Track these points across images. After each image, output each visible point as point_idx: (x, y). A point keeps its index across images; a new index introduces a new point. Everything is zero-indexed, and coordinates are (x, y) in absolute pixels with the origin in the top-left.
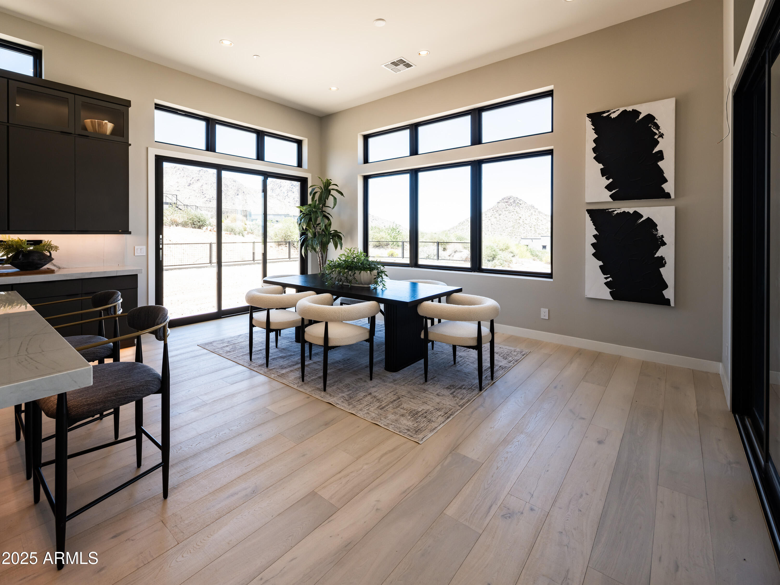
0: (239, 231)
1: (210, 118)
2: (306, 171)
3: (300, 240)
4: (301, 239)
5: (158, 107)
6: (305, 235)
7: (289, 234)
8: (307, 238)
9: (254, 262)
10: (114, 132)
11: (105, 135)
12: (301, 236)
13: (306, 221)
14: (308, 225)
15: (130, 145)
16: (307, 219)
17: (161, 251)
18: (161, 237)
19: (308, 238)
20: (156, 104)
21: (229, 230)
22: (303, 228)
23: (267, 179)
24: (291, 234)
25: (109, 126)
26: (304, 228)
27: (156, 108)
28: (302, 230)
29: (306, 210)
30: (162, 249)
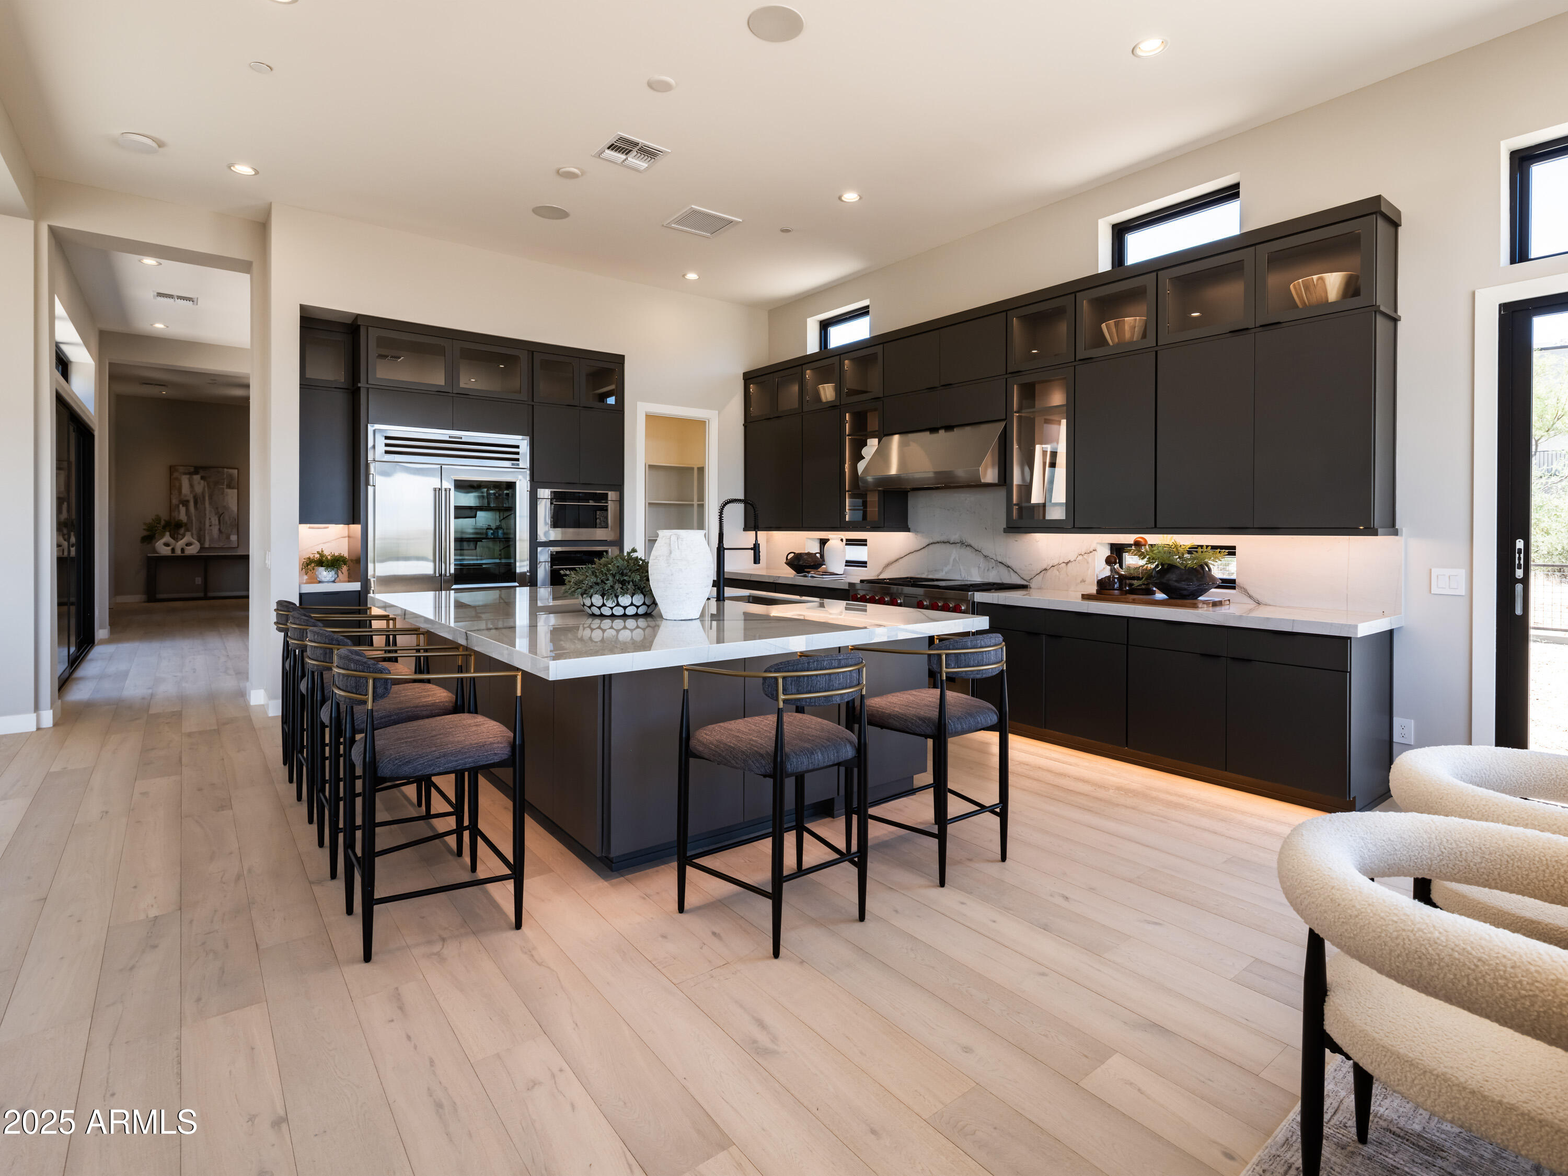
17: (1520, 586)
18: (1520, 544)
30: (1524, 581)
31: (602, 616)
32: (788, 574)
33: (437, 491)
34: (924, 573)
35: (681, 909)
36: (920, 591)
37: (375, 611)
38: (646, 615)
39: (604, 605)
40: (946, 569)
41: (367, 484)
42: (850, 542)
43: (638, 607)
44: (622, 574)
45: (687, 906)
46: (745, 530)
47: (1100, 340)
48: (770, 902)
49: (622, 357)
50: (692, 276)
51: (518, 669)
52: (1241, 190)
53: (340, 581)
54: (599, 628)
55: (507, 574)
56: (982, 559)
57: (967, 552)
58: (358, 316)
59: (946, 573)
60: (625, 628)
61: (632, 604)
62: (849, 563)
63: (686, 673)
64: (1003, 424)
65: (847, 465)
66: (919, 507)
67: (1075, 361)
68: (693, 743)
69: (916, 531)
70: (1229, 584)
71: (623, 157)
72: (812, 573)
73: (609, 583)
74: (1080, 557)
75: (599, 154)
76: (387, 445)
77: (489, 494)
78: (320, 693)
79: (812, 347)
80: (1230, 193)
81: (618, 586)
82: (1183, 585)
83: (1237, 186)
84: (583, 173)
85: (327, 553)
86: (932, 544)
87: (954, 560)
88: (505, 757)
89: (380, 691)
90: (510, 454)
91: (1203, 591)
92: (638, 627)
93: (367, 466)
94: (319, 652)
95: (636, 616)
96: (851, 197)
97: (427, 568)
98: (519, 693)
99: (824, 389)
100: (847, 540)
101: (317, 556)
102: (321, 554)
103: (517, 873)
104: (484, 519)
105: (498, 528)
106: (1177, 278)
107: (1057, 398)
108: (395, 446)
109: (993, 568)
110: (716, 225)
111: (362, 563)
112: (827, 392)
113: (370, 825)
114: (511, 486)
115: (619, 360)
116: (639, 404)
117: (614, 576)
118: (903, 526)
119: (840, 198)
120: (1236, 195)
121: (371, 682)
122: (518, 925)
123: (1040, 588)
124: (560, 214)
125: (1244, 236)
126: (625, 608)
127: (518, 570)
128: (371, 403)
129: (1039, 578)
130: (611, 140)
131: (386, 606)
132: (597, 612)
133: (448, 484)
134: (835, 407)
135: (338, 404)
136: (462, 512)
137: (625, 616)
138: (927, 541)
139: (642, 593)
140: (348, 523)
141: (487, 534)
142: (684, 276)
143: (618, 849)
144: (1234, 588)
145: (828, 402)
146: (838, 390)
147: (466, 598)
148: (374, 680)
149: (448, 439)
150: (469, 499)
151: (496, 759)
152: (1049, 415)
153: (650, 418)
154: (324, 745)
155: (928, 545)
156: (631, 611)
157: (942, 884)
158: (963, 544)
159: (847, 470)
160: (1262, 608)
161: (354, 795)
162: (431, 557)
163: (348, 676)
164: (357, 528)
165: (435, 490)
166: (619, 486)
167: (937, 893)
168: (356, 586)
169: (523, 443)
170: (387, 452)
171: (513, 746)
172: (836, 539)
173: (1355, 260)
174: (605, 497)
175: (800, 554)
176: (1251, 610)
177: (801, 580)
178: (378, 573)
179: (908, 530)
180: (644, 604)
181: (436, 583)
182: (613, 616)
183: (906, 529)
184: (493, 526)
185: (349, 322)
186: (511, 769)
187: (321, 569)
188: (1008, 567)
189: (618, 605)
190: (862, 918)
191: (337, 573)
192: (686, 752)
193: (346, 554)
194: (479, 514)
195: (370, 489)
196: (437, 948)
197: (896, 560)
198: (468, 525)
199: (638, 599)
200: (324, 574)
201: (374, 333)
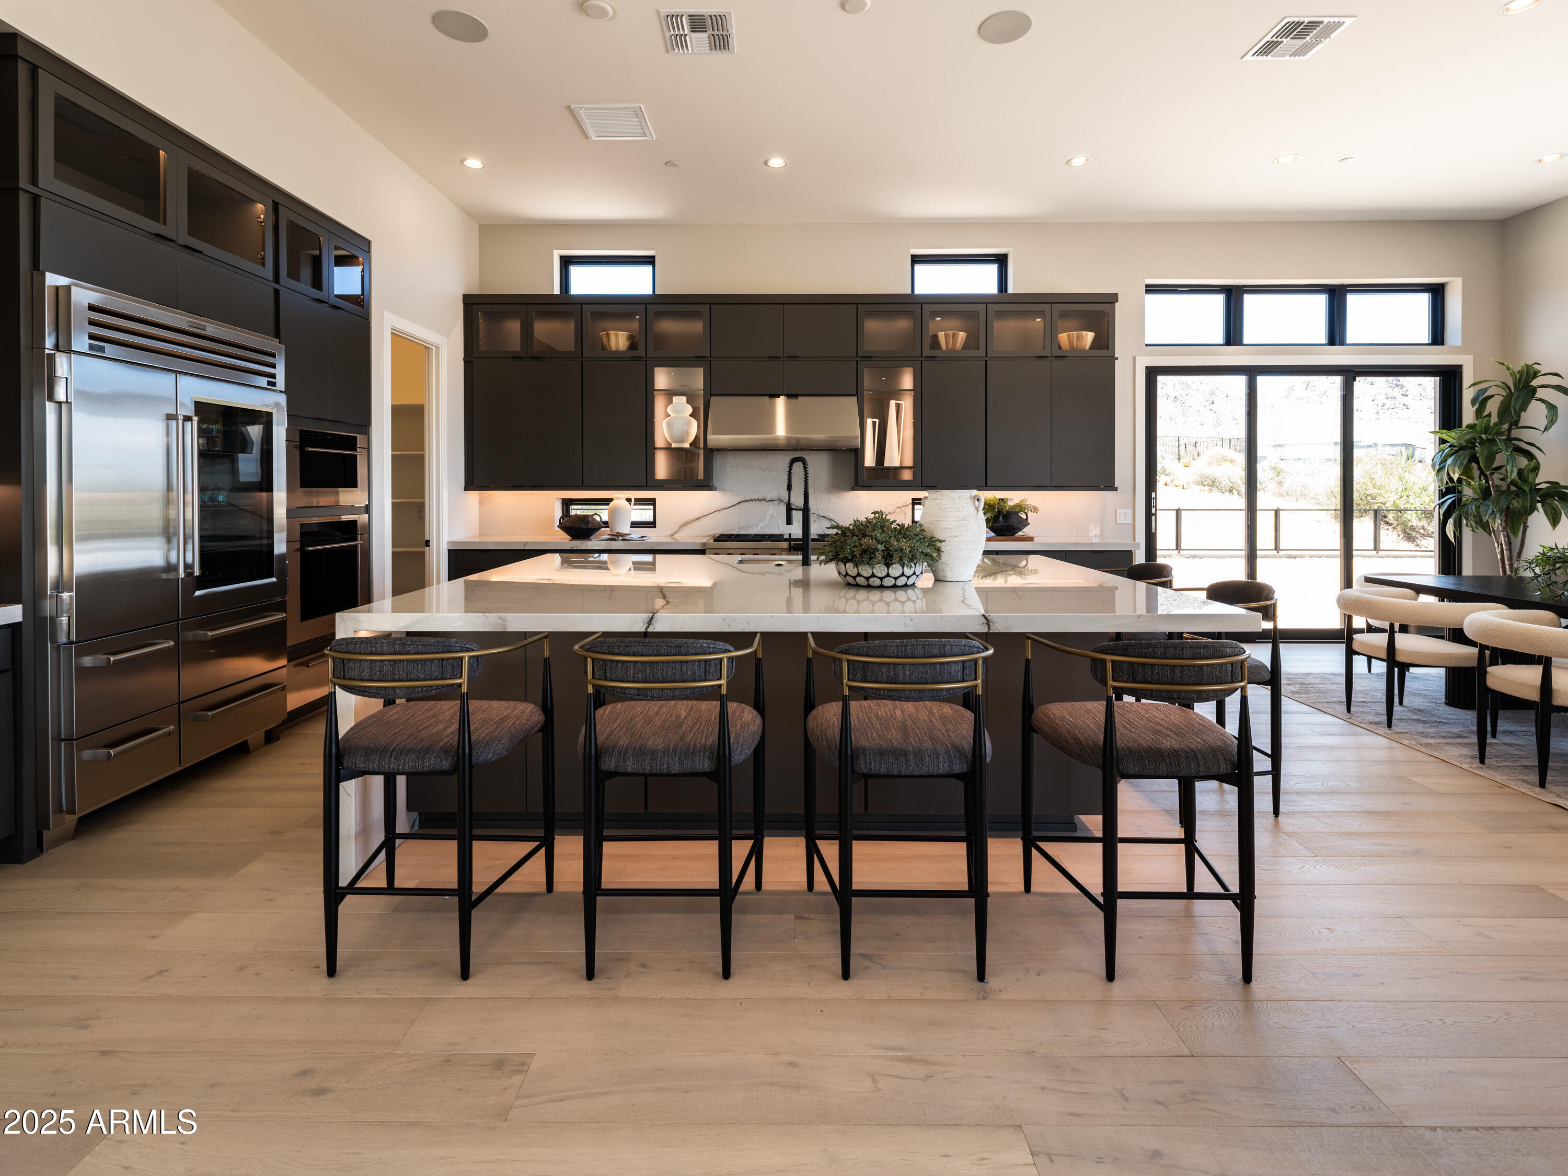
0: (1230, 484)
1: (1234, 286)
2: (1456, 350)
3: (1441, 505)
4: (1443, 503)
5: (1151, 289)
6: (1455, 493)
7: (1372, 491)
8: (1460, 500)
9: (1278, 552)
10: (1095, 344)
11: (1084, 351)
12: (1442, 494)
13: (1461, 463)
14: (1466, 471)
15: (1117, 358)
16: (1464, 459)
17: (1153, 517)
18: (1153, 495)
19: (1464, 499)
20: (1147, 286)
21: (1206, 483)
22: (1451, 479)
23: (1355, 380)
24: (1376, 491)
25: (1089, 336)
26: (1455, 477)
27: (1147, 291)
28: (1447, 483)
29: (1459, 438)
30: (1155, 514)
34: (734, 530)
40: (761, 525)
42: (639, 501)
46: (467, 488)
50: (474, 163)
59: (761, 528)
62: (635, 525)
65: (657, 421)
66: (726, 467)
67: (922, 356)
69: (723, 490)
74: (898, 510)
86: (744, 501)
87: (772, 516)
91: (1018, 530)
96: (777, 162)
99: (617, 336)
100: (636, 500)
106: (997, 312)
107: (907, 381)
109: (814, 521)
112: (620, 340)
118: (706, 485)
119: (766, 163)
138: (738, 499)
145: (612, 351)
146: (641, 341)
149: (186, 327)
152: (897, 393)
155: (739, 503)
158: (781, 501)
159: (657, 427)
172: (622, 498)
179: (713, 489)
183: (711, 488)
188: (831, 520)
197: (697, 519)
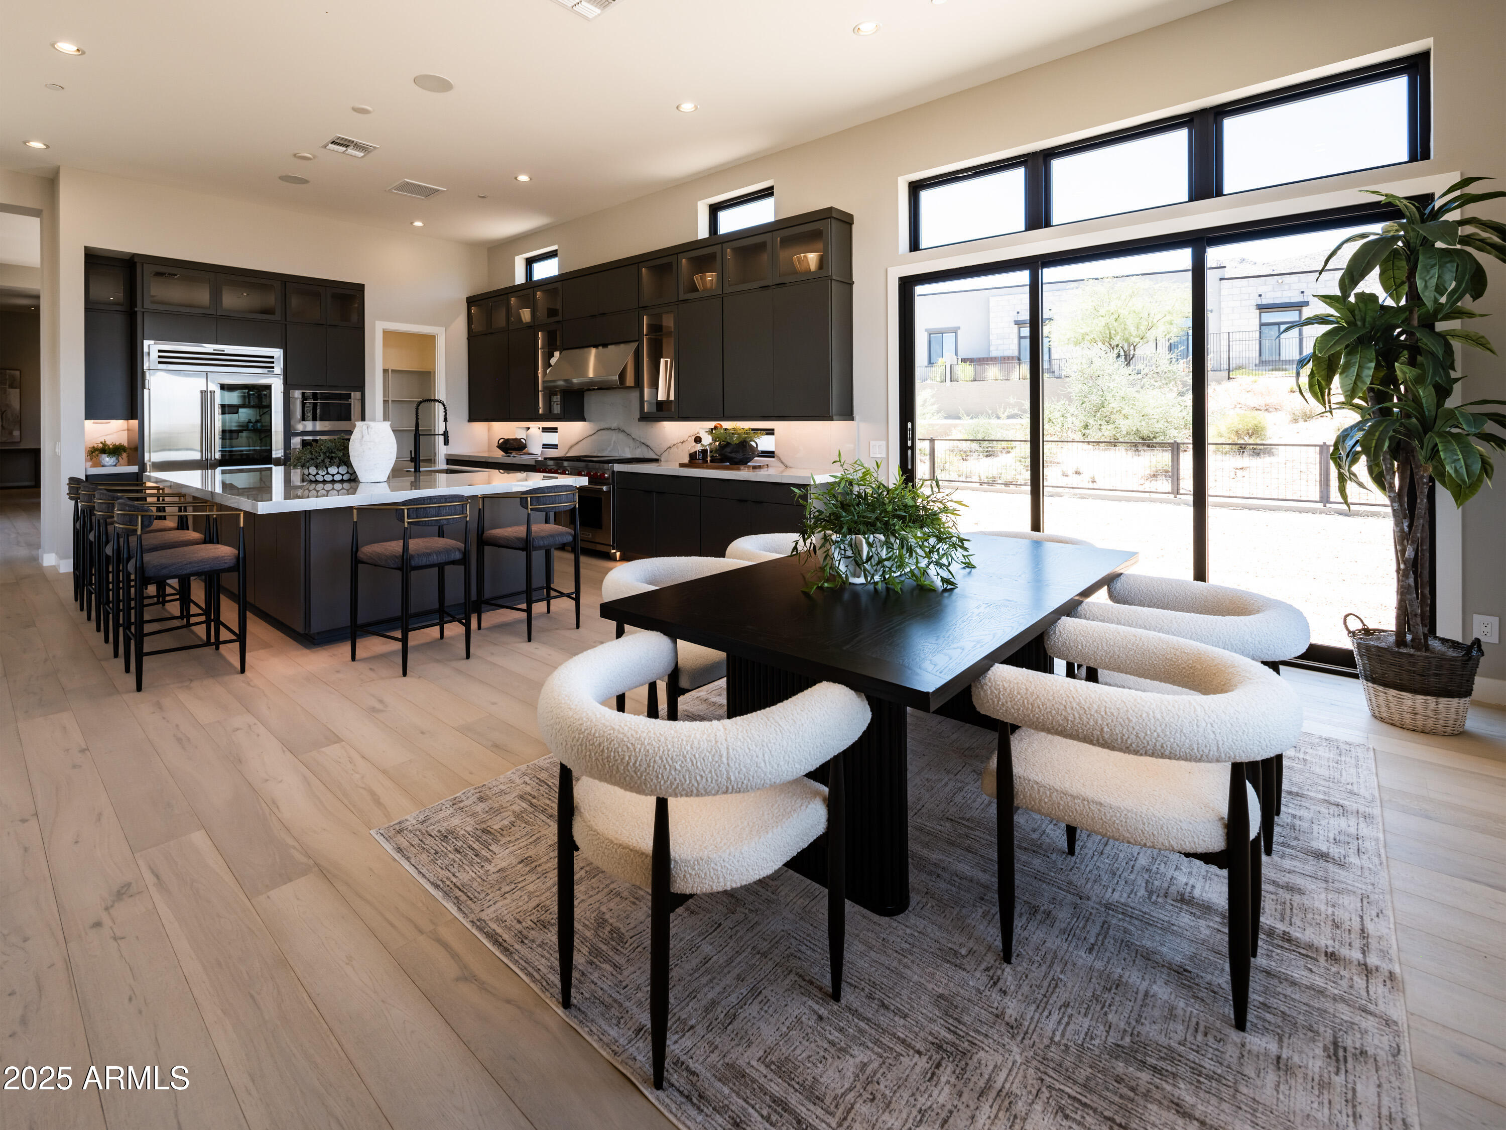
17: (910, 451)
18: (909, 425)
30: (912, 448)
31: (317, 482)
32: (499, 455)
33: (203, 393)
35: (353, 658)
36: (582, 464)
37: (149, 484)
38: (349, 481)
39: (317, 474)
40: (609, 449)
41: (143, 387)
42: (545, 430)
43: (343, 475)
44: (332, 452)
45: (357, 657)
46: (470, 421)
47: (695, 289)
48: (400, 643)
49: (363, 286)
50: (418, 224)
51: (241, 510)
52: (775, 191)
53: (121, 465)
54: (315, 489)
55: (266, 458)
56: (631, 441)
57: (621, 436)
58: (134, 255)
59: (609, 451)
60: (333, 489)
61: (338, 473)
62: (545, 446)
63: (355, 511)
64: (635, 345)
65: (540, 371)
66: (592, 402)
67: (678, 301)
68: (359, 554)
69: (589, 421)
70: (770, 454)
71: (344, 149)
72: (514, 454)
73: (321, 458)
74: (681, 438)
75: (325, 146)
76: (160, 357)
77: (249, 395)
78: (104, 538)
79: (520, 278)
80: (767, 193)
81: (327, 461)
82: (733, 455)
83: (772, 188)
84: (315, 157)
85: (109, 442)
86: (600, 430)
88: (232, 565)
89: (146, 523)
90: (267, 364)
91: (750, 460)
92: (343, 488)
93: (143, 373)
94: (104, 506)
95: (342, 481)
96: (523, 178)
97: (196, 456)
98: (242, 525)
99: (524, 312)
100: (543, 428)
101: (101, 445)
102: (104, 444)
103: (241, 638)
104: (244, 414)
105: (257, 421)
106: (739, 248)
108: (166, 359)
109: (638, 446)
110: (429, 193)
111: (140, 450)
112: (526, 315)
113: (141, 622)
114: (268, 387)
115: (360, 288)
116: (377, 322)
117: (325, 453)
118: (581, 418)
119: (516, 178)
120: (772, 194)
121: (140, 518)
122: (243, 671)
123: (667, 461)
124: (303, 181)
125: (777, 222)
126: (333, 475)
127: (274, 456)
128: (147, 323)
129: (666, 454)
130: (331, 138)
131: (157, 481)
132: (313, 478)
133: (214, 387)
134: (532, 328)
135: (118, 322)
136: (226, 409)
137: (333, 482)
138: (597, 429)
139: (345, 465)
140: (127, 419)
141: (247, 426)
142: (412, 223)
143: (315, 628)
144: (773, 457)
145: (527, 323)
146: (533, 314)
147: (229, 479)
148: (142, 516)
149: (212, 351)
150: (233, 398)
151: (226, 566)
153: (386, 333)
154: (108, 583)
155: (598, 431)
156: (338, 478)
157: (529, 640)
158: (620, 430)
159: (540, 376)
160: (788, 470)
161: (130, 608)
162: (199, 448)
163: (124, 515)
164: (134, 423)
165: (202, 392)
166: (361, 388)
167: (526, 647)
168: (134, 469)
169: (277, 353)
170: (160, 362)
171: (238, 558)
172: (535, 427)
173: (820, 245)
174: (349, 397)
175: (508, 440)
176: (782, 472)
177: (508, 460)
178: (153, 460)
179: (584, 420)
180: (348, 472)
181: (204, 465)
182: (324, 482)
183: (583, 419)
184: (253, 420)
185: (128, 258)
186: (237, 573)
187: (104, 456)
188: (647, 446)
189: (328, 473)
190: (468, 657)
191: (118, 459)
192: (356, 561)
193: (126, 444)
194: (241, 410)
195: (146, 392)
196: (186, 684)
197: (577, 443)
198: (233, 421)
199: (343, 470)
200: (107, 460)
201: (149, 269)
